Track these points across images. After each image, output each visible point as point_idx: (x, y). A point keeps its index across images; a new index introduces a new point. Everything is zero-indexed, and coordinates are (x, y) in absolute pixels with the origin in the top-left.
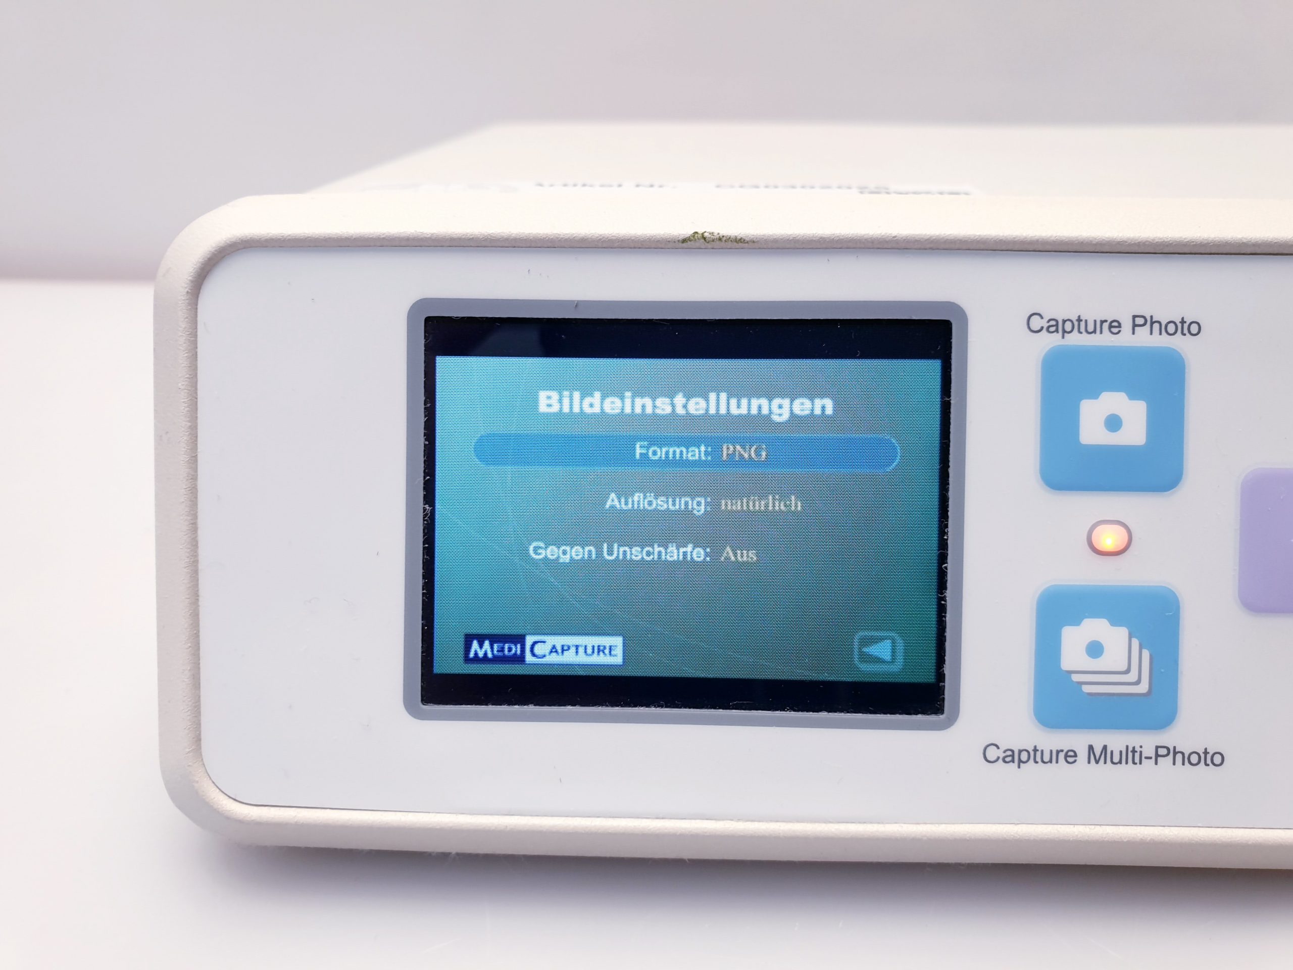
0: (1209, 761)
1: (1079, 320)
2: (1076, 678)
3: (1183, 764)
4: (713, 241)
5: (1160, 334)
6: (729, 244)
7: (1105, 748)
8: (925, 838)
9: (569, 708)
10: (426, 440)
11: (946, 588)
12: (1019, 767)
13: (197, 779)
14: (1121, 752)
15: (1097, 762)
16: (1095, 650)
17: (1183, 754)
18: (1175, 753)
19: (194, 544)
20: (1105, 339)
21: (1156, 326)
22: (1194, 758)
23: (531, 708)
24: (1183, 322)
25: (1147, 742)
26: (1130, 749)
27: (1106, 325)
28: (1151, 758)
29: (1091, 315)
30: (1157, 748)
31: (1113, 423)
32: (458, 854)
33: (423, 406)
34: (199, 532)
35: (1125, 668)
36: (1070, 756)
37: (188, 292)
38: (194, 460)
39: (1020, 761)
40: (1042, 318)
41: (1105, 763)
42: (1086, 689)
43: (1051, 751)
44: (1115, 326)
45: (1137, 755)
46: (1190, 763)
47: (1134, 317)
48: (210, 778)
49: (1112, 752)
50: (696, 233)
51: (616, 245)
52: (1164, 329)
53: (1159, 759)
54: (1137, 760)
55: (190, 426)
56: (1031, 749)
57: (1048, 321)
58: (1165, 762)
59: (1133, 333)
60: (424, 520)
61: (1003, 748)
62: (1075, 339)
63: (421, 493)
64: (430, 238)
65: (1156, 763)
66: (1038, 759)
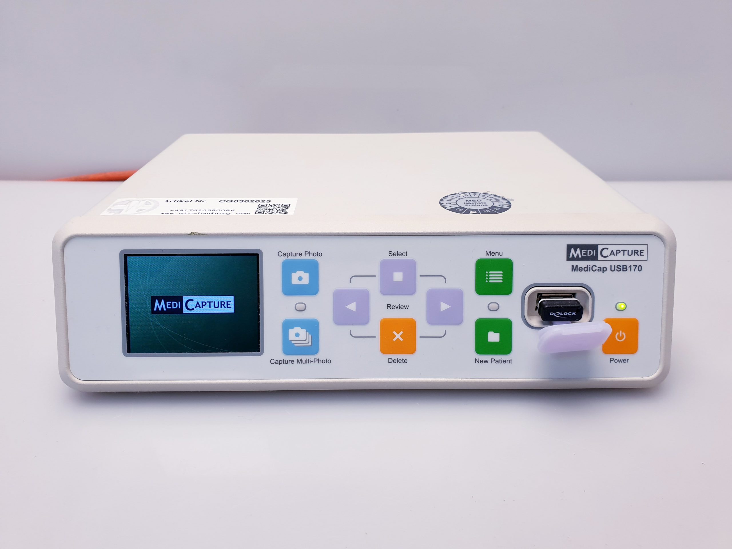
0: (327, 362)
1: (291, 253)
2: (293, 342)
3: (321, 363)
4: (196, 234)
5: (312, 256)
6: (200, 235)
7: (301, 359)
8: (255, 383)
9: (165, 353)
10: (125, 286)
11: (260, 320)
12: (280, 365)
13: (68, 374)
14: (305, 360)
15: (299, 363)
16: (297, 335)
17: (321, 360)
18: (319, 360)
19: (66, 314)
20: (298, 258)
21: (311, 254)
22: (324, 362)
23: (155, 353)
24: (318, 253)
25: (312, 358)
26: (307, 360)
27: (298, 254)
28: (312, 362)
29: (294, 252)
30: (314, 359)
31: (300, 279)
32: (140, 392)
33: (124, 277)
34: (67, 310)
35: (305, 339)
36: (292, 362)
37: (61, 249)
38: (65, 292)
39: (280, 363)
40: (282, 252)
41: (301, 363)
42: (296, 345)
43: (288, 361)
44: (300, 254)
45: (309, 361)
46: (323, 363)
47: (305, 252)
48: (72, 374)
49: (303, 360)
50: (192, 233)
51: (172, 235)
52: (313, 255)
53: (315, 362)
54: (309, 362)
55: (63, 284)
56: (282, 360)
57: (283, 253)
58: (316, 363)
59: (305, 256)
60: (126, 306)
61: (275, 360)
62: (290, 258)
63: (125, 299)
64: (124, 235)
65: (314, 363)
66: (284, 363)
